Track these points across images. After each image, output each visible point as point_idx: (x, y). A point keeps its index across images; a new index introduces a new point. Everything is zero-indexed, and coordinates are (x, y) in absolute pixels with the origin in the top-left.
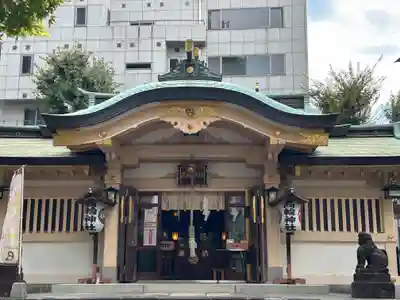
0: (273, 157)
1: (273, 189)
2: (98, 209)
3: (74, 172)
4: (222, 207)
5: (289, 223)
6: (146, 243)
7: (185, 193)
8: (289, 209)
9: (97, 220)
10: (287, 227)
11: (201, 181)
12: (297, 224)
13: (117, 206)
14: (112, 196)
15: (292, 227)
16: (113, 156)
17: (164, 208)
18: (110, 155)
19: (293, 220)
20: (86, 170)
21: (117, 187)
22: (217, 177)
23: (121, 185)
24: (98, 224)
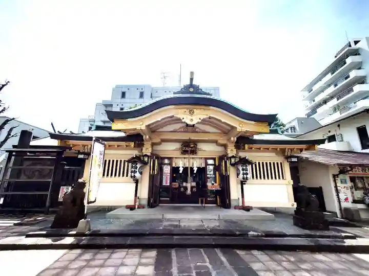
0: (234, 139)
1: (233, 157)
2: (139, 166)
3: (127, 146)
4: (203, 166)
5: (245, 176)
6: (164, 184)
7: (185, 158)
8: (244, 168)
9: (138, 172)
10: (243, 178)
11: (194, 152)
12: (250, 176)
13: (149, 164)
14: (146, 159)
15: (247, 178)
16: (147, 137)
17: (174, 165)
18: (146, 137)
19: (247, 174)
20: (132, 144)
21: (149, 154)
22: (201, 150)
23: (151, 153)
24: (138, 175)
